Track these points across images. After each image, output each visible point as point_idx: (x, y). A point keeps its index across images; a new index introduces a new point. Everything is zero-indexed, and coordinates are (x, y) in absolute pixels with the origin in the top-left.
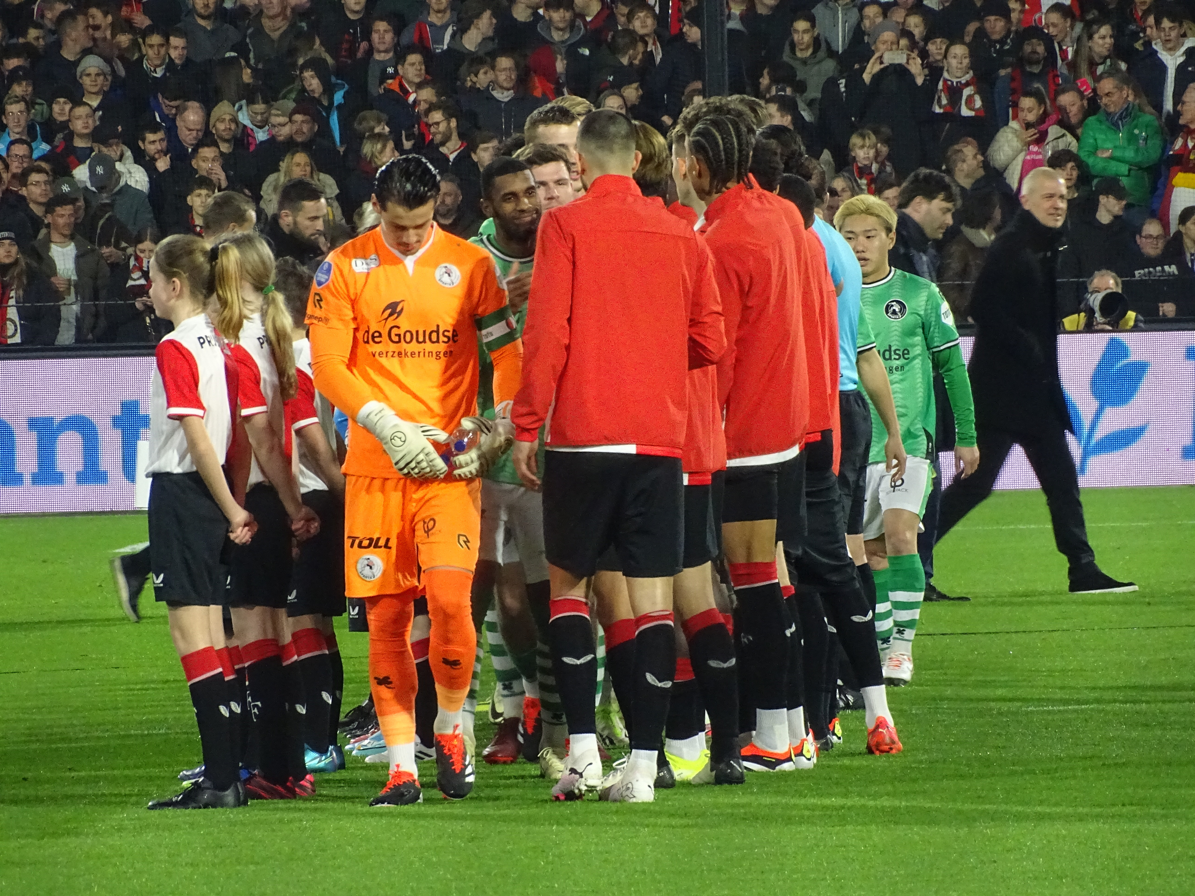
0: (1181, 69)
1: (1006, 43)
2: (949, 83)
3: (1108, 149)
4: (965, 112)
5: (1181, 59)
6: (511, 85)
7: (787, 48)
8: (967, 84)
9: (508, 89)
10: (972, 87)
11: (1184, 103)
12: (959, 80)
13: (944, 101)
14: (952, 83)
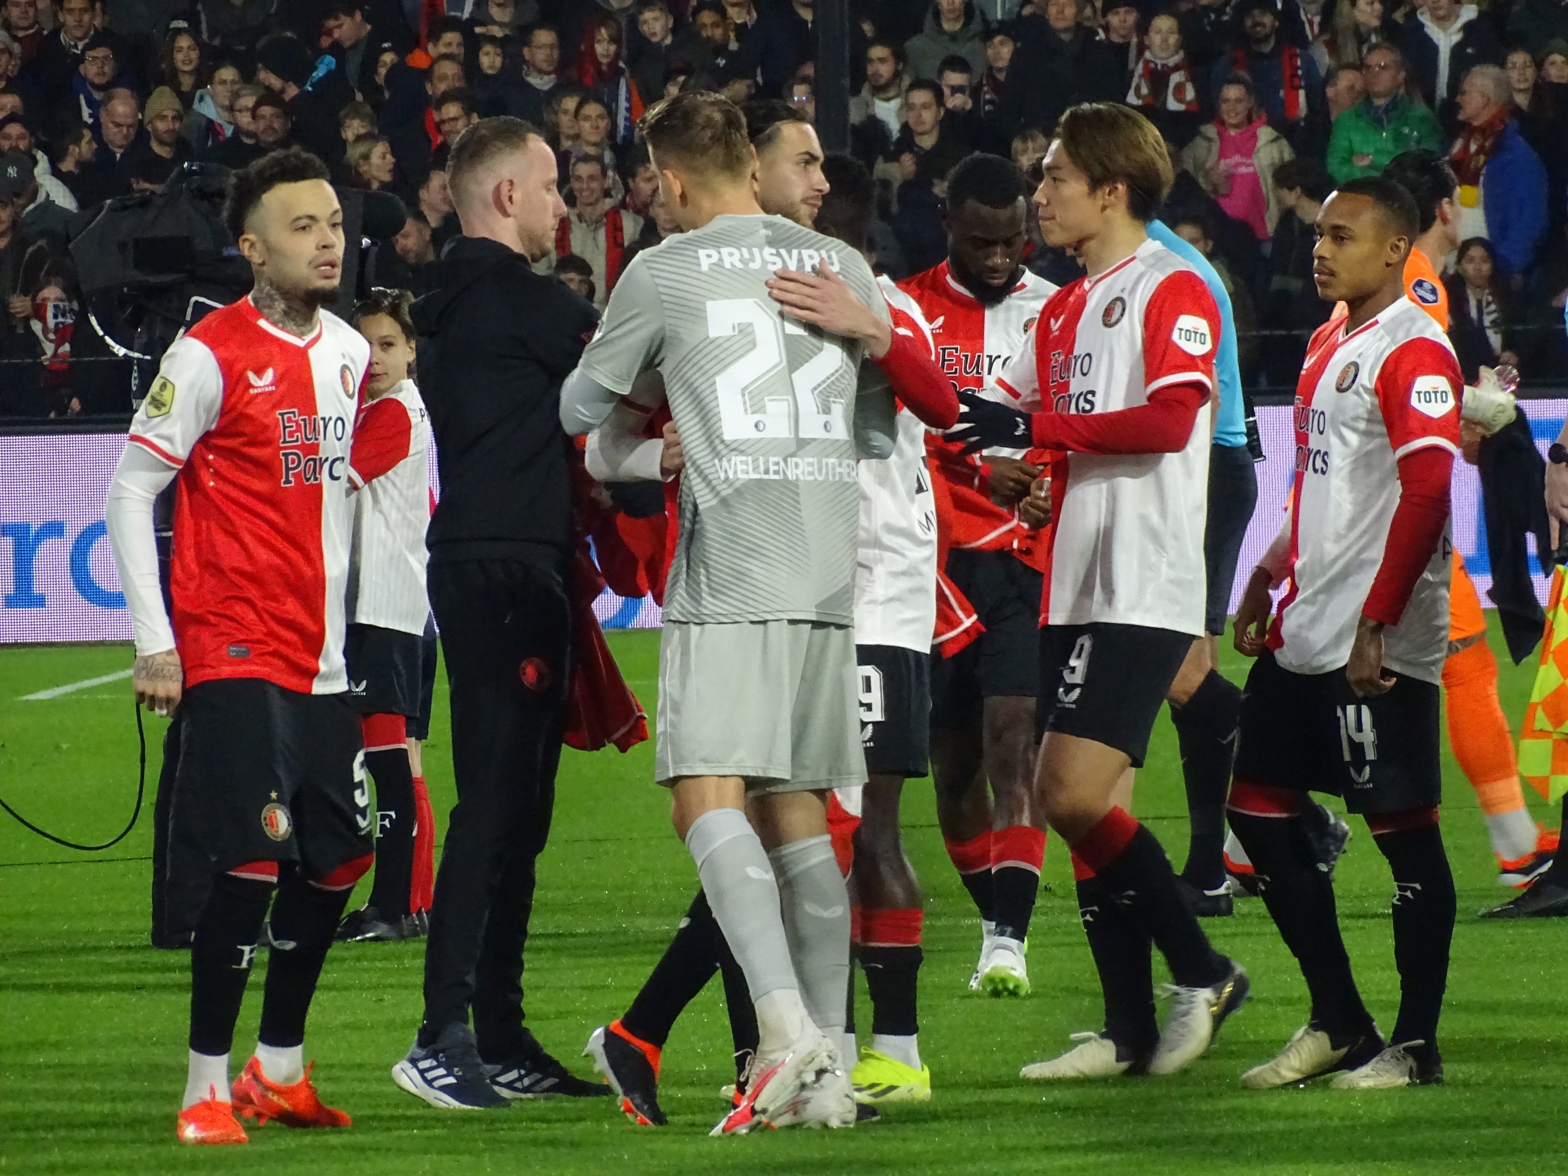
0: (1457, 51)
1: (1224, 13)
2: (1152, 65)
3: (1368, 155)
4: (1173, 105)
5: (1456, 38)
6: (551, 68)
7: (929, 17)
8: (1177, 68)
9: (548, 73)
10: (1182, 72)
11: (1463, 93)
12: (1164, 62)
13: (1144, 91)
14: (1156, 65)
